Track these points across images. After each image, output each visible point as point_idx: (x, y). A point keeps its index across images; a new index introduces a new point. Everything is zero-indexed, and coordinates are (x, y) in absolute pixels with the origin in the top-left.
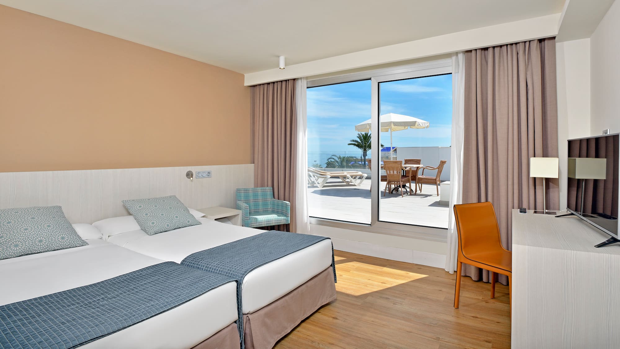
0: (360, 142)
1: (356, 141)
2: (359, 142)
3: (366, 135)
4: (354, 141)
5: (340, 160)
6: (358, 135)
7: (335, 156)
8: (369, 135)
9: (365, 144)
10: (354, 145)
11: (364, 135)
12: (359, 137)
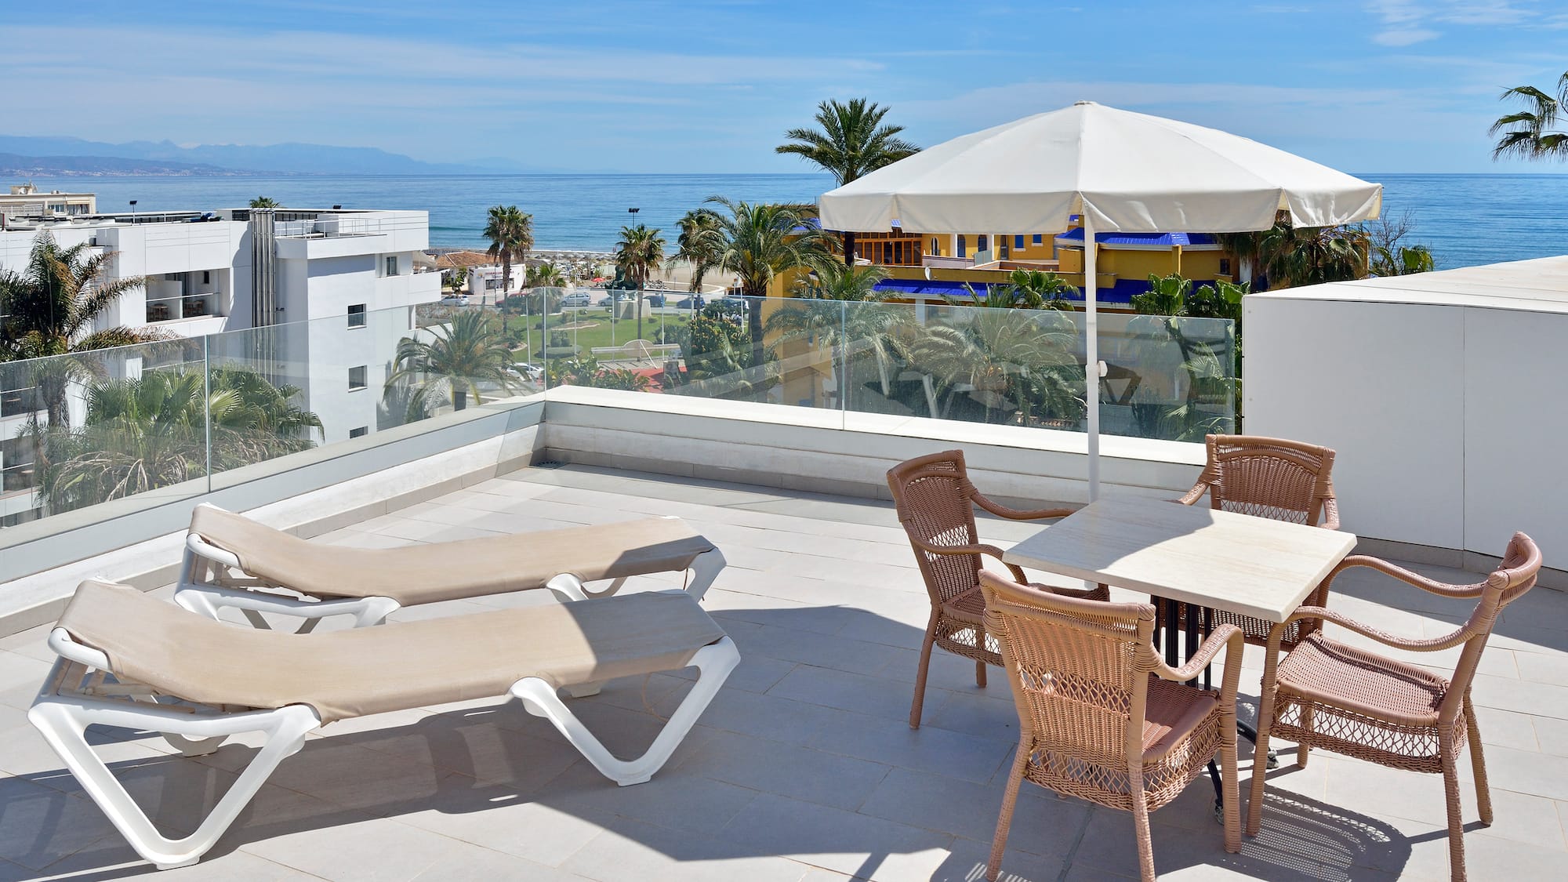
0: (830, 139)
1: (813, 137)
2: (826, 142)
3: (857, 107)
4: (802, 135)
5: (742, 219)
6: (822, 113)
7: (724, 202)
8: (866, 110)
9: (854, 149)
10: (806, 152)
11: (848, 109)
12: (827, 120)
